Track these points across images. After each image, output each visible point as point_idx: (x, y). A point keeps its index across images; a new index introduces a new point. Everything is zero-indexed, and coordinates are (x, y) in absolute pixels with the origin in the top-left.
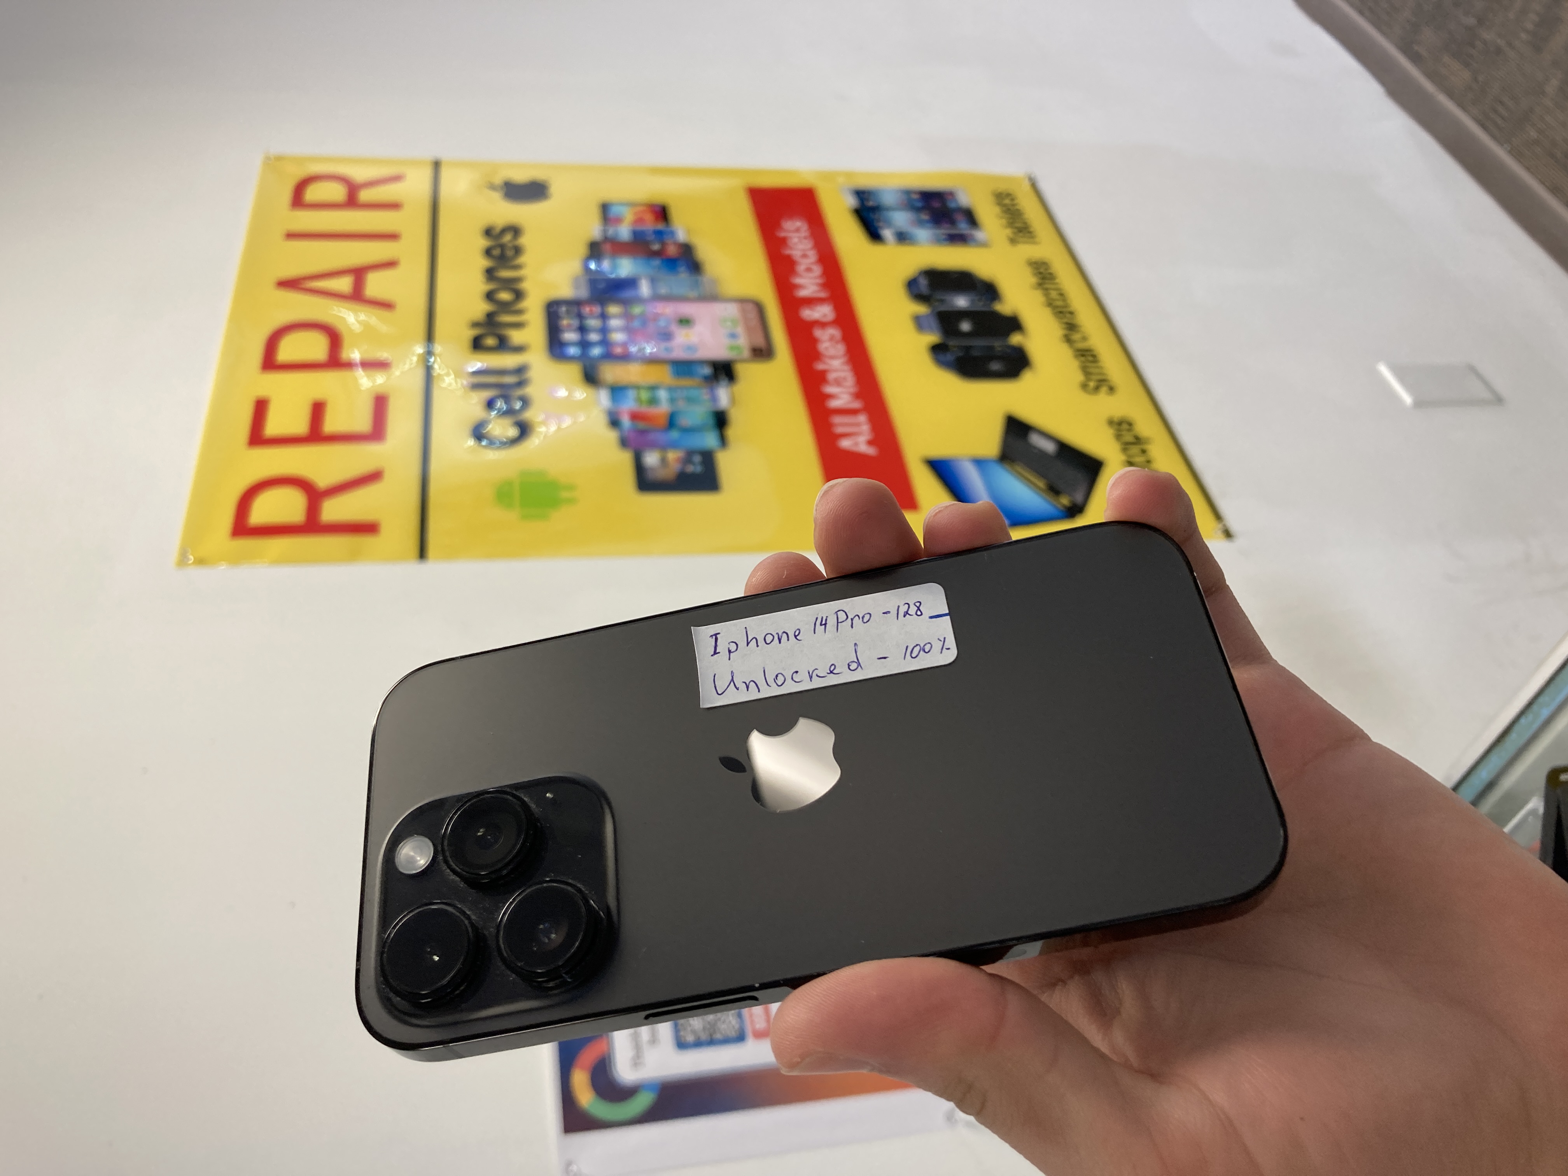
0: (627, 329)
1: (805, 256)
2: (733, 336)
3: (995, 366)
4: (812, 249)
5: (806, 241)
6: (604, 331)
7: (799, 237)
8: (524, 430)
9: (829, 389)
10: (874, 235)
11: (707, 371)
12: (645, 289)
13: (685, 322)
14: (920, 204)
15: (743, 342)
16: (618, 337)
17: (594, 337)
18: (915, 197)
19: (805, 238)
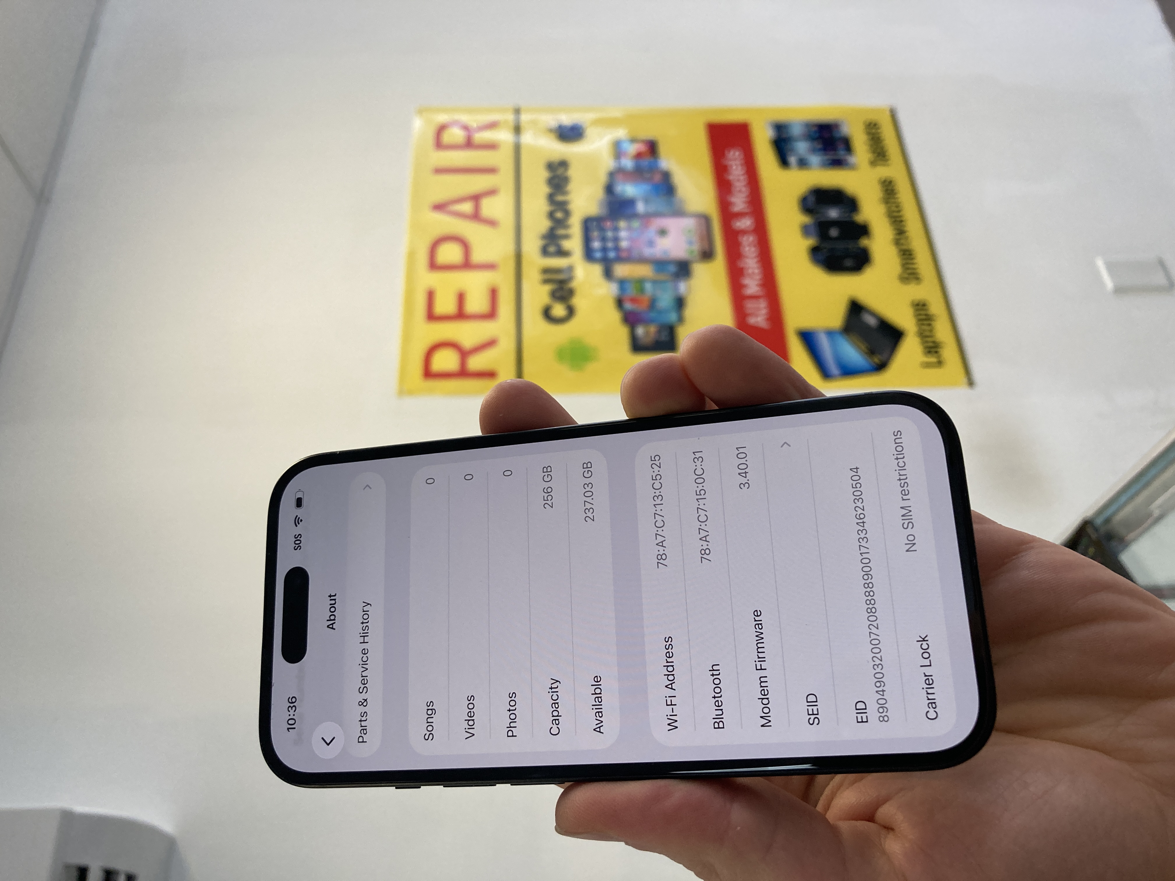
0: (630, 239)
1: (738, 180)
2: (690, 243)
3: (849, 263)
4: (743, 175)
5: (740, 168)
6: (616, 239)
7: (736, 165)
8: (571, 311)
9: (746, 281)
10: (784, 162)
11: (672, 269)
12: (641, 207)
13: (663, 232)
14: (817, 135)
15: (696, 247)
16: (624, 244)
17: (610, 245)
18: (815, 129)
19: (742, 165)
